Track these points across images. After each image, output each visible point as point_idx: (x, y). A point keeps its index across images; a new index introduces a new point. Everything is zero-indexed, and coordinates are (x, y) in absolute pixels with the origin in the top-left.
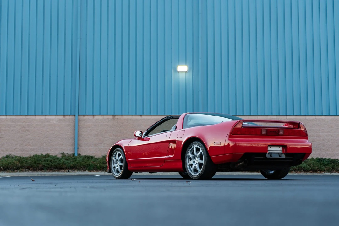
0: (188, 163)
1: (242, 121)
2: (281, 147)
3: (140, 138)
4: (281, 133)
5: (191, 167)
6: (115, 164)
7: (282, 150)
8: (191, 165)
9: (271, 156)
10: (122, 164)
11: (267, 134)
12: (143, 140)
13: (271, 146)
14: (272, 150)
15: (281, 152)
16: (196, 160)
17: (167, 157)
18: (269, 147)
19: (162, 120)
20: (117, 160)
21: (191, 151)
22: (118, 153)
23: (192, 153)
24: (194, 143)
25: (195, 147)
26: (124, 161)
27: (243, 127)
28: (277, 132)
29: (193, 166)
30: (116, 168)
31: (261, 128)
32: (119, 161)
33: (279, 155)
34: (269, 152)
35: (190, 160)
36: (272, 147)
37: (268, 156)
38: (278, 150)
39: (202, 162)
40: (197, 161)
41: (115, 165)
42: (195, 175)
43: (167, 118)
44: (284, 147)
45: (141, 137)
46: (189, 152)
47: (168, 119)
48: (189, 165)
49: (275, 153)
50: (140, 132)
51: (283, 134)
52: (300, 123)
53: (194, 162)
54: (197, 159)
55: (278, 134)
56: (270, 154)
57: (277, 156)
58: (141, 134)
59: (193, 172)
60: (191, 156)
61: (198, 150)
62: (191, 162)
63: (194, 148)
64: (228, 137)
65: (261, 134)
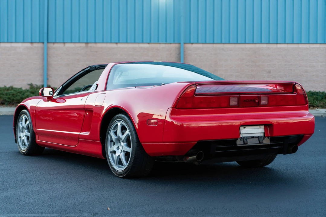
0: (110, 148)
1: (195, 84)
2: (263, 127)
3: (50, 99)
4: (263, 102)
5: (114, 154)
6: (21, 133)
7: (264, 132)
8: (115, 152)
9: (244, 143)
10: (29, 134)
11: (239, 105)
12: (55, 101)
13: (245, 125)
14: (246, 132)
15: (262, 135)
16: (120, 145)
17: (82, 134)
18: (242, 128)
19: (83, 71)
20: (23, 128)
21: (114, 129)
22: (25, 117)
23: (116, 133)
24: (118, 118)
25: (119, 124)
26: (31, 129)
27: (197, 95)
28: (257, 101)
29: (117, 154)
30: (22, 138)
31: (228, 96)
32: (26, 129)
33: (259, 141)
34: (241, 136)
35: (113, 143)
36: (247, 127)
37: (239, 143)
38: (259, 131)
39: (129, 150)
40: (123, 147)
41: (22, 135)
42: (119, 169)
43: (89, 69)
44: (268, 126)
45: (52, 97)
46: (112, 131)
47: (92, 70)
48: (111, 152)
49: (253, 137)
50: (51, 90)
51: (266, 103)
52: (296, 83)
53: (118, 148)
54: (122, 144)
55: (258, 104)
56: (243, 139)
57: (256, 142)
58: (51, 93)
59: (117, 165)
60: (114, 137)
61: (123, 129)
62: (114, 148)
63: (117, 125)
64: (169, 111)
65: (229, 106)
